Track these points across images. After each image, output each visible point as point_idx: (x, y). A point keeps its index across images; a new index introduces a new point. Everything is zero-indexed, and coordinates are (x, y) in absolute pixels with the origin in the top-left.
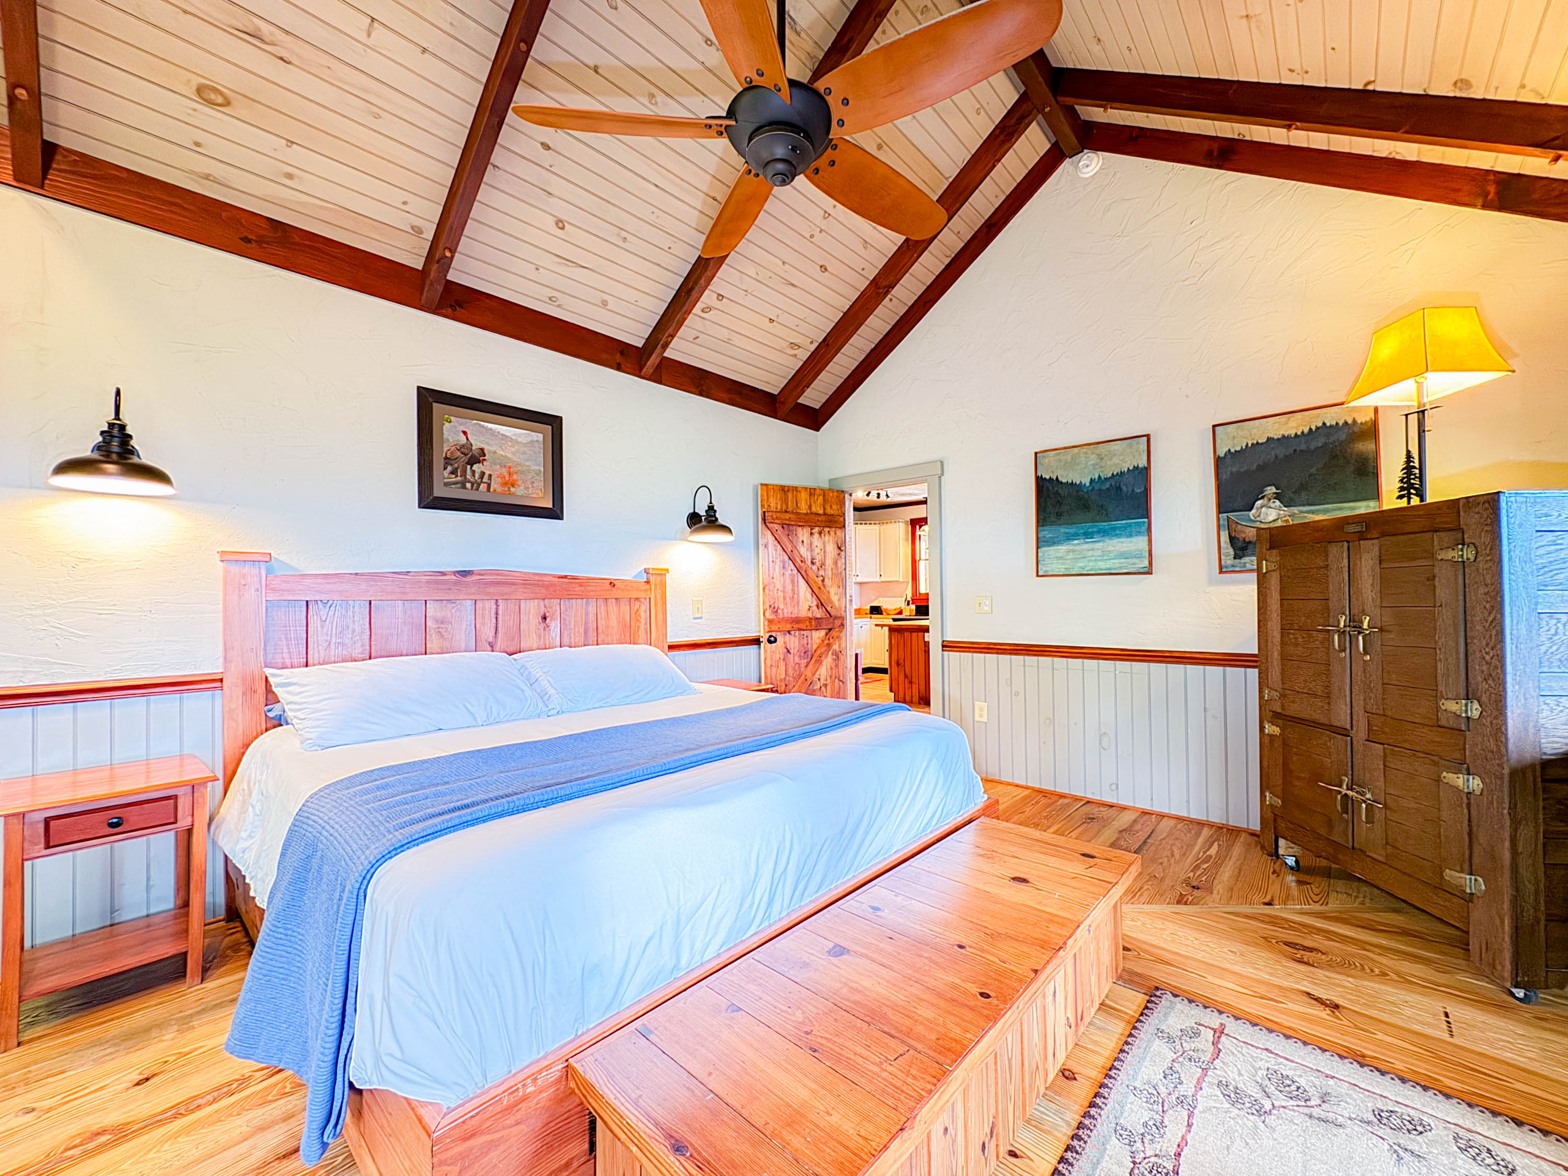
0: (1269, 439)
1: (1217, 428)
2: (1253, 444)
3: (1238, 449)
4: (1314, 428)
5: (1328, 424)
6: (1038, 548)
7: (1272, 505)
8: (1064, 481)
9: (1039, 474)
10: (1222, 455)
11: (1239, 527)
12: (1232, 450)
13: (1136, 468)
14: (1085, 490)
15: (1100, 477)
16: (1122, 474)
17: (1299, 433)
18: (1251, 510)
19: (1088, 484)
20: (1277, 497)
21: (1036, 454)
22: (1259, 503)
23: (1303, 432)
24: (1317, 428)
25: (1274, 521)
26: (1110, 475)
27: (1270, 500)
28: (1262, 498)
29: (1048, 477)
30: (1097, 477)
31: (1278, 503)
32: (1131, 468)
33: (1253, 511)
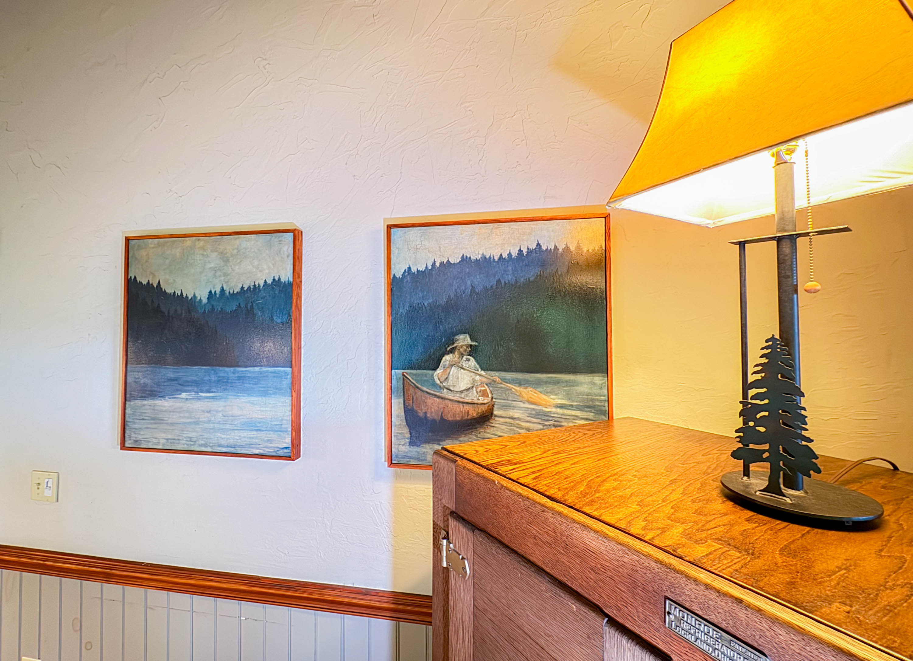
0: (465, 260)
1: (393, 230)
2: (442, 264)
3: (422, 268)
4: (525, 251)
5: (544, 248)
6: (125, 400)
7: (465, 364)
8: (169, 291)
9: (132, 275)
10: (399, 275)
11: (419, 393)
12: (414, 270)
13: (277, 282)
14: (201, 311)
15: (222, 290)
16: (255, 289)
17: (505, 255)
18: (435, 369)
19: (205, 301)
20: (473, 351)
21: (128, 240)
22: (447, 358)
23: (510, 255)
24: (530, 251)
25: (468, 390)
26: (238, 290)
27: (462, 355)
28: (452, 351)
29: (145, 282)
30: (218, 291)
31: (473, 362)
32: (269, 282)
33: (439, 371)
